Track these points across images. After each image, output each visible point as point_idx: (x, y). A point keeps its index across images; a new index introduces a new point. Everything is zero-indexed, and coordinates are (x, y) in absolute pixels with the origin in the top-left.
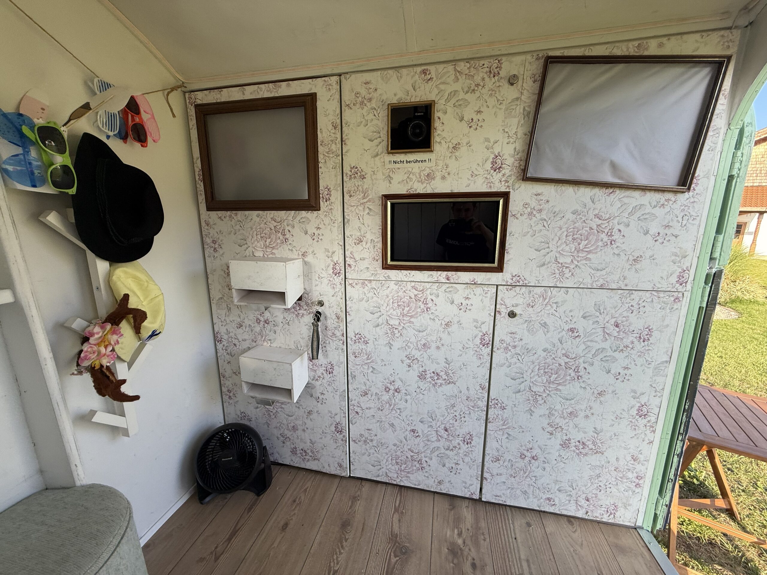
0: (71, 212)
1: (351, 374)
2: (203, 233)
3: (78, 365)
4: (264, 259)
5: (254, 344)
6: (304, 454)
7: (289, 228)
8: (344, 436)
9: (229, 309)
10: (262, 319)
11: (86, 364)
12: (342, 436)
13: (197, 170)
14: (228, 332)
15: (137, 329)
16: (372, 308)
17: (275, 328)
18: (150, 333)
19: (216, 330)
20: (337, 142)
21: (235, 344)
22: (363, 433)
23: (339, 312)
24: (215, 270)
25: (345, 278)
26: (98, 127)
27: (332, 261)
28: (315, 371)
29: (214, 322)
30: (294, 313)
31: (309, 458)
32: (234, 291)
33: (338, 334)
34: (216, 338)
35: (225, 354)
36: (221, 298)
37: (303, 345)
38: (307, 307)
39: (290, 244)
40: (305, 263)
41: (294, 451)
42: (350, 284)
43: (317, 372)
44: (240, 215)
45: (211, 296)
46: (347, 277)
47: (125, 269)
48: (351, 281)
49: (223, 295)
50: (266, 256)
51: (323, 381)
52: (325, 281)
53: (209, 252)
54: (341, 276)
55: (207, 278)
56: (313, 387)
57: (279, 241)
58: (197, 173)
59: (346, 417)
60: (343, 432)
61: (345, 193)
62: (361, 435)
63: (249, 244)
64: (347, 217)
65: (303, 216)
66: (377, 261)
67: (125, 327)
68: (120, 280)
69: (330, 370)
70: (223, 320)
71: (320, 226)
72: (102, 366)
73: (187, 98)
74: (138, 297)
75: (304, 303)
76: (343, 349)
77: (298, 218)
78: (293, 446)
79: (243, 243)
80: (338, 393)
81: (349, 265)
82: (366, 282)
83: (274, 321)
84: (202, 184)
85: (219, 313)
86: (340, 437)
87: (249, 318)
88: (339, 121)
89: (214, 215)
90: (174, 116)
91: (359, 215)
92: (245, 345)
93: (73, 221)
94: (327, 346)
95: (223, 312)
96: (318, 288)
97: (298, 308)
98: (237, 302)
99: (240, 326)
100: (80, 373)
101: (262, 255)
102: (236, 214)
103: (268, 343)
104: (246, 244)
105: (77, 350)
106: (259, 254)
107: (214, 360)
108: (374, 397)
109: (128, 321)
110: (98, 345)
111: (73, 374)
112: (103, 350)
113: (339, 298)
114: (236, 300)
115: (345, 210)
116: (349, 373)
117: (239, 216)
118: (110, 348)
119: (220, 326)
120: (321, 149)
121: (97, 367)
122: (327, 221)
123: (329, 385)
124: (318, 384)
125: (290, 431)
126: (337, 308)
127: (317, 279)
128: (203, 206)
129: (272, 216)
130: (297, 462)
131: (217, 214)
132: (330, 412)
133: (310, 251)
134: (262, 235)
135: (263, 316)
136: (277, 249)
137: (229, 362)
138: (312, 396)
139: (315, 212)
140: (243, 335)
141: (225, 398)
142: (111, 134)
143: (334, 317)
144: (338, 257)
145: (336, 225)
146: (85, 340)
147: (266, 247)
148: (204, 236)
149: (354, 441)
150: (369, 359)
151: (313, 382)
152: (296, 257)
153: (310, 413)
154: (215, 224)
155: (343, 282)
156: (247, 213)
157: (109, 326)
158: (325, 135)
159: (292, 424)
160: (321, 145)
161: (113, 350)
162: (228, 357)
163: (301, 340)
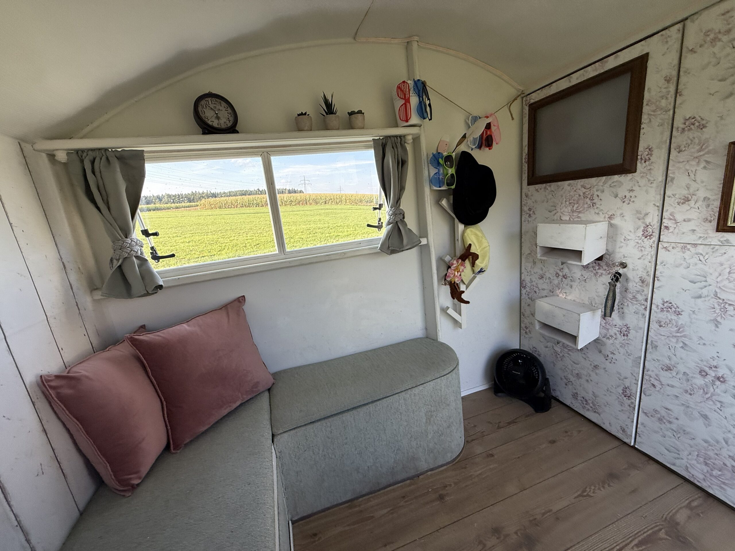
0: (451, 197)
1: (652, 342)
2: (523, 203)
3: (445, 279)
4: (569, 222)
5: (551, 294)
6: (585, 403)
7: (599, 193)
8: (632, 403)
9: (535, 263)
10: (561, 274)
11: (448, 279)
12: (630, 401)
13: (524, 155)
14: (531, 281)
15: (473, 265)
16: (694, 276)
17: (571, 283)
18: (479, 270)
19: (523, 278)
20: (669, 96)
21: (535, 292)
22: (658, 409)
23: (644, 275)
24: (527, 232)
25: (659, 241)
26: (468, 145)
27: (643, 223)
28: (608, 330)
29: (522, 272)
30: (592, 271)
31: (590, 408)
32: (538, 247)
33: (640, 297)
34: (522, 285)
35: (527, 298)
36: (530, 254)
37: (597, 302)
38: (607, 268)
39: (597, 208)
40: (611, 225)
41: (575, 396)
42: (665, 248)
43: (610, 331)
44: (554, 185)
45: (522, 252)
46: (661, 240)
47: (471, 229)
48: (665, 245)
49: (531, 251)
50: (572, 220)
51: (615, 341)
52: (632, 243)
53: (525, 218)
54: (654, 239)
55: (521, 237)
56: (604, 344)
57: (586, 206)
58: (524, 157)
59: (637, 384)
60: (632, 399)
61: (672, 150)
62: (656, 411)
63: (559, 210)
64: (671, 175)
65: (615, 180)
66: (710, 222)
67: (467, 263)
68: (468, 236)
69: (625, 333)
70: (528, 270)
71: (634, 189)
72: (455, 282)
73: (524, 101)
74: (476, 247)
75: (605, 264)
76: (644, 315)
77: (610, 182)
78: (575, 391)
79: (553, 209)
80: (631, 357)
81: (667, 228)
82: (689, 246)
83: (572, 277)
84: (527, 165)
85: (527, 265)
86: (627, 402)
87: (549, 271)
88: (675, 73)
89: (532, 187)
90: (513, 119)
91: (690, 171)
92: (544, 293)
93: (452, 202)
94: (625, 308)
95: (529, 265)
96: (622, 250)
97: (597, 268)
98: (540, 256)
99: (542, 277)
100: (445, 284)
101: (568, 219)
102: (550, 186)
103: (563, 295)
104: (556, 210)
105: (445, 273)
106: (566, 218)
107: (519, 300)
108: (680, 376)
109: (469, 260)
110: (455, 270)
111: (442, 284)
112: (456, 273)
113: (646, 262)
114: (539, 256)
115: (669, 168)
116: (649, 341)
117: (552, 186)
118: (459, 274)
119: (526, 275)
120: (646, 109)
121: (453, 282)
122: (642, 182)
123: (621, 346)
124: (609, 342)
125: (574, 377)
126: (642, 272)
127: (623, 241)
128: (525, 182)
129: (582, 183)
130: (577, 406)
131: (535, 187)
132: (620, 374)
133: (618, 213)
134: (571, 201)
135: (563, 271)
136: (584, 213)
137: (529, 305)
138: (600, 352)
139: (630, 176)
140: (543, 284)
141: (523, 332)
142: (474, 147)
143: (637, 280)
144: (653, 219)
145: (654, 185)
146: (449, 267)
147: (573, 212)
148: (523, 205)
149: (646, 413)
150: (680, 333)
151: (604, 339)
152: (602, 220)
153: (596, 367)
154: (532, 196)
155: (655, 245)
156: (560, 183)
157: (460, 261)
158: (653, 93)
159: (577, 372)
160: (647, 105)
161: (460, 275)
162: (529, 300)
163: (596, 298)
